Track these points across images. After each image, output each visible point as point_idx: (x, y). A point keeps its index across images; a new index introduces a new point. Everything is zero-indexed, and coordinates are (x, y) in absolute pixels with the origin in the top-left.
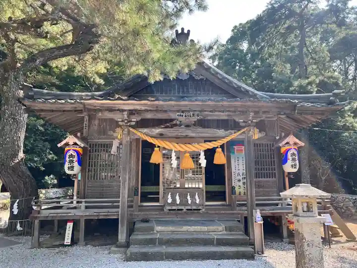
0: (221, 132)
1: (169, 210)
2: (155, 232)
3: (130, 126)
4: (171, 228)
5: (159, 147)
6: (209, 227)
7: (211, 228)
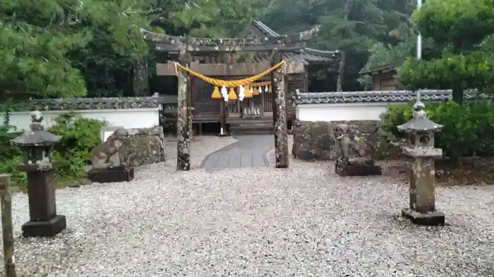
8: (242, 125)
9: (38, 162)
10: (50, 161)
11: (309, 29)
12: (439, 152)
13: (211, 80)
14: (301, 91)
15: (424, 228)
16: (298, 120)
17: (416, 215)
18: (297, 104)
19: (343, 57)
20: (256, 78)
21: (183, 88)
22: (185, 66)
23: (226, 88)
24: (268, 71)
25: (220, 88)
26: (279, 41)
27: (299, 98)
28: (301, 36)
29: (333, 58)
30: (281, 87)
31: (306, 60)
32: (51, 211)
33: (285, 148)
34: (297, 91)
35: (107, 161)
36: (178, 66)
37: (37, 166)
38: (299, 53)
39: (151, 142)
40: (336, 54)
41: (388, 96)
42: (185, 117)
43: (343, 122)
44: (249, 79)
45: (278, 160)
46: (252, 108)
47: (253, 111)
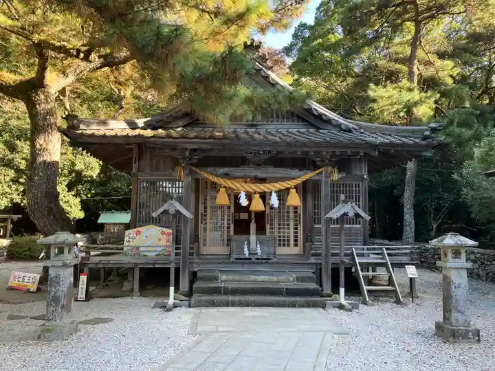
0: (295, 172)
1: (236, 259)
2: (219, 281)
3: (192, 164)
4: (237, 277)
5: (225, 187)
6: (279, 278)
7: (282, 278)
8: (224, 277)
46: (253, 238)
47: (253, 245)
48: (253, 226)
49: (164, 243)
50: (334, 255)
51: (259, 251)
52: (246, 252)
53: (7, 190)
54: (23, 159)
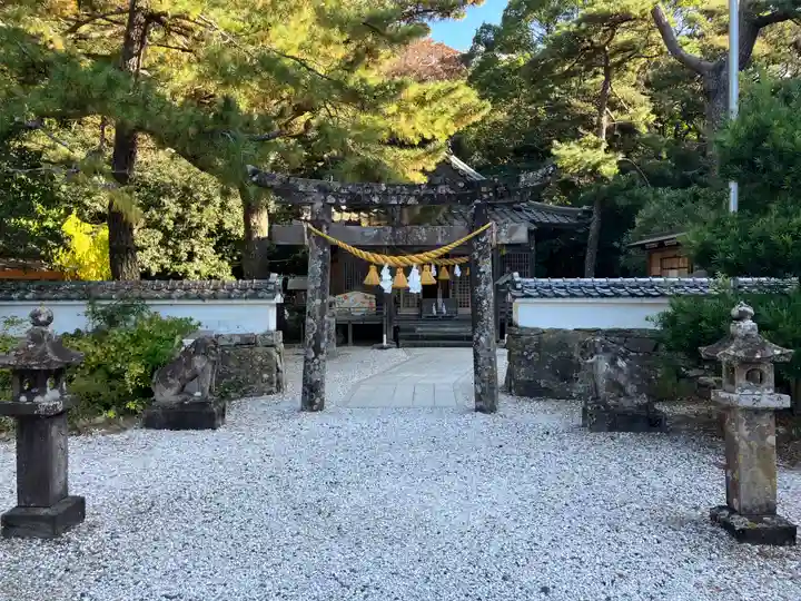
1: (427, 317)
2: (417, 331)
8: (419, 329)
9: (38, 399)
10: (61, 398)
11: (536, 169)
12: (785, 401)
13: (365, 255)
14: (521, 276)
15: (756, 548)
16: (517, 326)
17: (740, 522)
18: (514, 297)
19: (595, 218)
20: (444, 250)
21: (315, 266)
22: (320, 230)
23: (390, 268)
24: (463, 240)
25: (380, 268)
26: (484, 189)
27: (519, 286)
28: (523, 179)
29: (579, 218)
30: (486, 267)
31: (533, 222)
32: (57, 488)
33: (493, 376)
34: (516, 274)
35: (182, 390)
36: (308, 229)
37: (36, 406)
38: (520, 210)
39: (260, 358)
40: (585, 212)
41: (676, 287)
42: (318, 317)
43: (596, 331)
44: (430, 254)
45: (478, 398)
46: (440, 300)
47: (440, 306)
48: (440, 292)
49: (367, 305)
50: (502, 313)
51: (444, 311)
52: (435, 312)
53: (156, 254)
54: (170, 219)
